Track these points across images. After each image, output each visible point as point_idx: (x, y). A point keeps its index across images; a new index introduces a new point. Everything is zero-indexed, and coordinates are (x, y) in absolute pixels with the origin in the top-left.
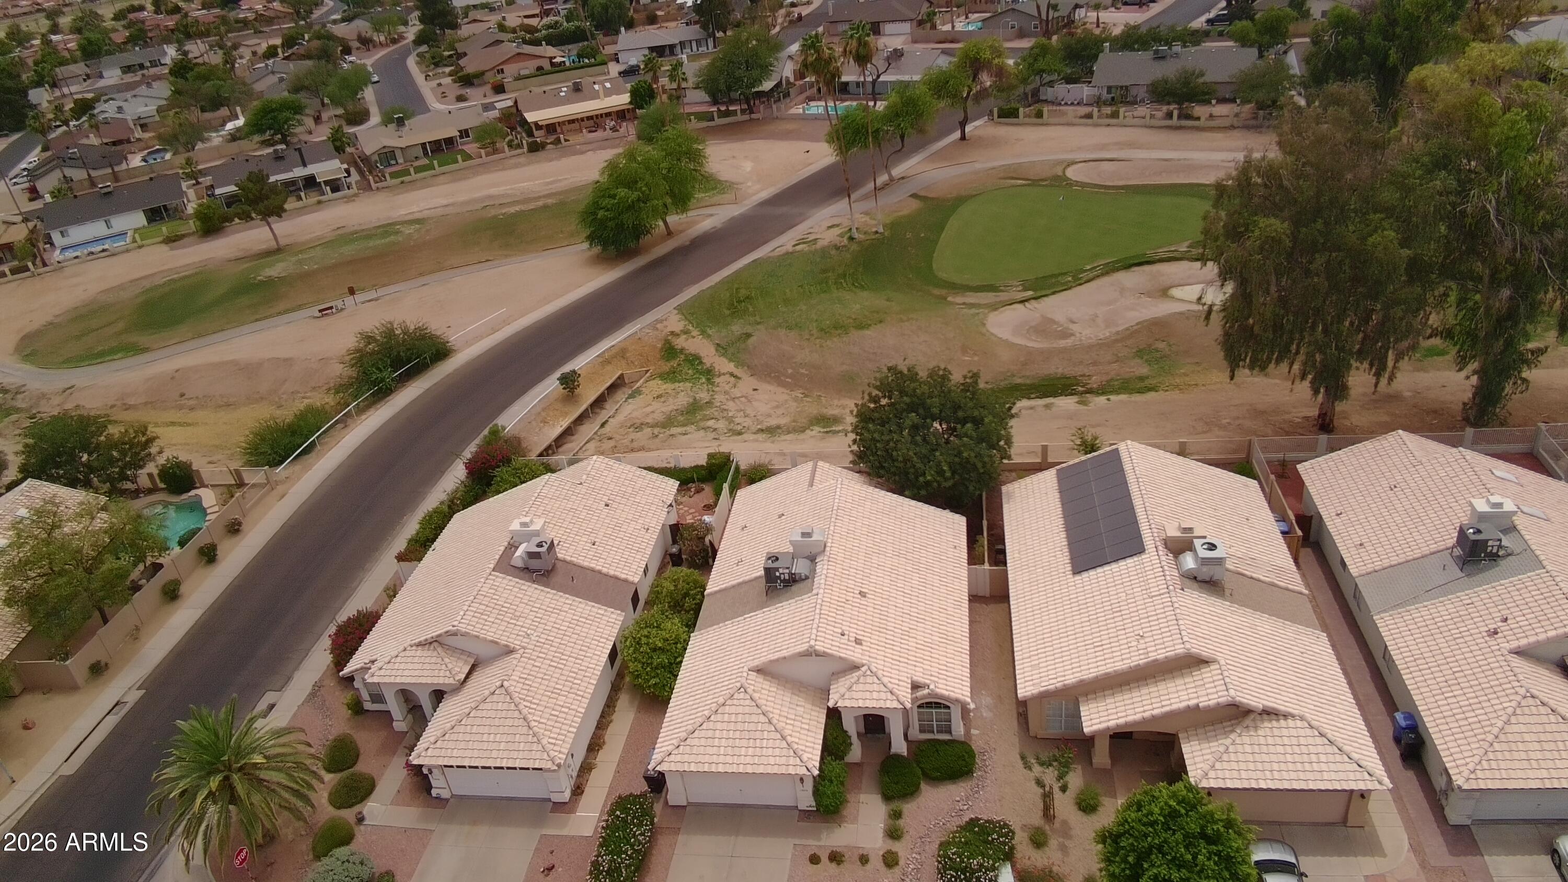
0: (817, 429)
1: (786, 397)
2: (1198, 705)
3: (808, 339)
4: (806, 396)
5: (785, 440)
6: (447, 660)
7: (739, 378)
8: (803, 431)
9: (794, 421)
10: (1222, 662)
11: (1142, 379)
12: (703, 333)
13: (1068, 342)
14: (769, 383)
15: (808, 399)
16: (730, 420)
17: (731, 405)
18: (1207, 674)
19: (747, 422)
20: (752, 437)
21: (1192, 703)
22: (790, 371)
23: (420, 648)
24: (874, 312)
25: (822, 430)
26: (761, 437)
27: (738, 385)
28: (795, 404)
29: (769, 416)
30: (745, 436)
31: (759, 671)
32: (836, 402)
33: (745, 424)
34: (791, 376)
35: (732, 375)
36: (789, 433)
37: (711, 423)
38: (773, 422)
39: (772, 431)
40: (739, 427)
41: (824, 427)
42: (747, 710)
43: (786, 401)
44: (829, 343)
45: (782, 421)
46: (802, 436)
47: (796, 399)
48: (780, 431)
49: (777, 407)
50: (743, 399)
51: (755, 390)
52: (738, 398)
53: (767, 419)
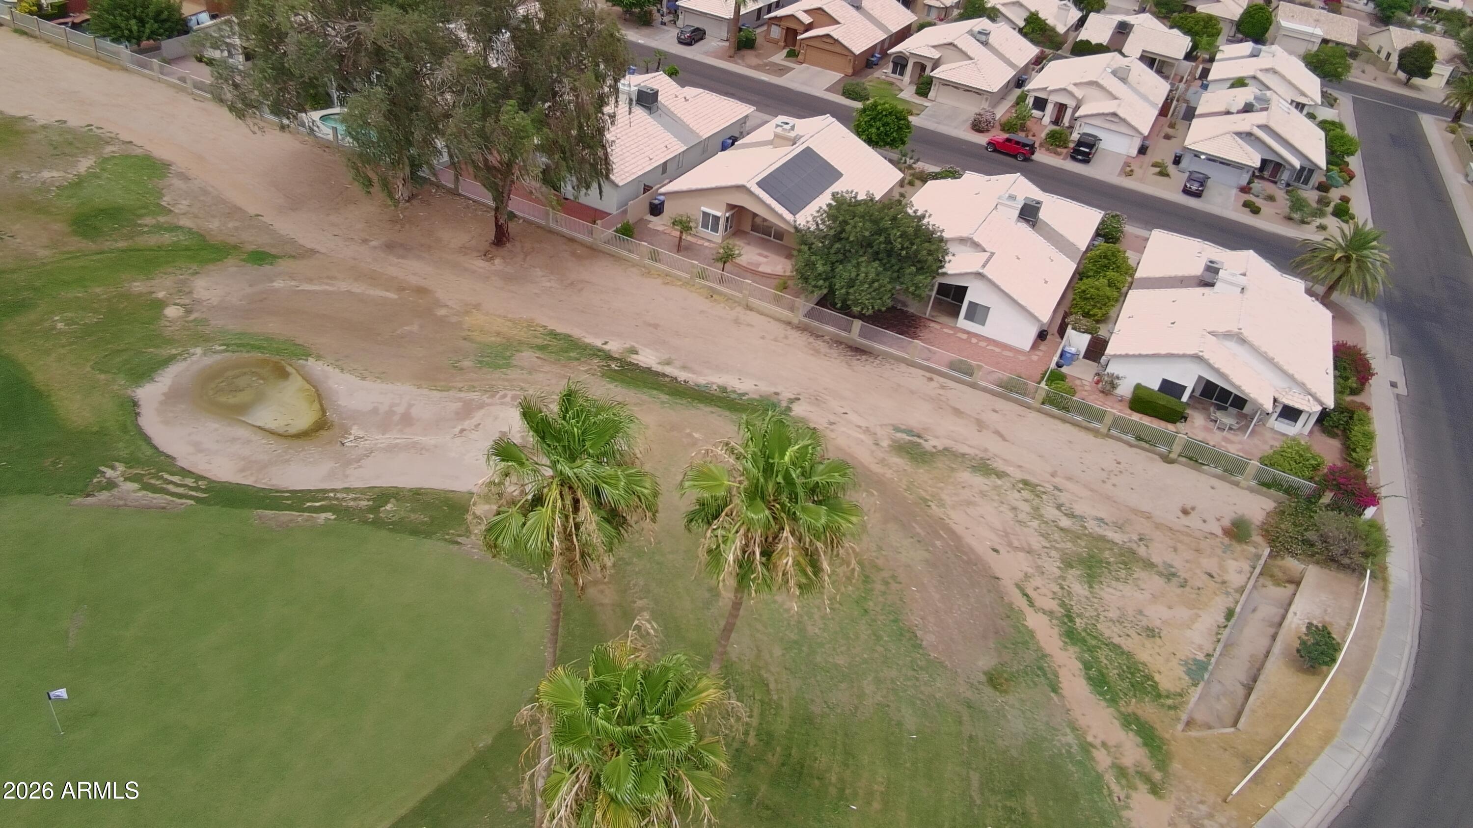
0: (928, 446)
1: (953, 514)
3: (894, 577)
4: (925, 500)
5: (969, 446)
7: (1018, 586)
8: (946, 449)
9: (953, 470)
14: (972, 550)
15: (923, 494)
16: (1036, 513)
17: (1036, 542)
19: (1014, 497)
20: (1010, 470)
22: (938, 543)
25: (921, 441)
26: (999, 465)
27: (1021, 575)
28: (944, 497)
29: (983, 494)
30: (1018, 475)
32: (889, 474)
33: (1017, 495)
34: (940, 537)
35: (1031, 603)
36: (963, 455)
37: (1065, 522)
38: (979, 481)
39: (984, 467)
40: (1026, 494)
41: (919, 444)
43: (953, 507)
45: (965, 476)
46: (949, 443)
47: (941, 504)
48: (974, 463)
49: (969, 503)
50: (1016, 544)
51: (996, 551)
52: (1022, 549)
53: (986, 488)
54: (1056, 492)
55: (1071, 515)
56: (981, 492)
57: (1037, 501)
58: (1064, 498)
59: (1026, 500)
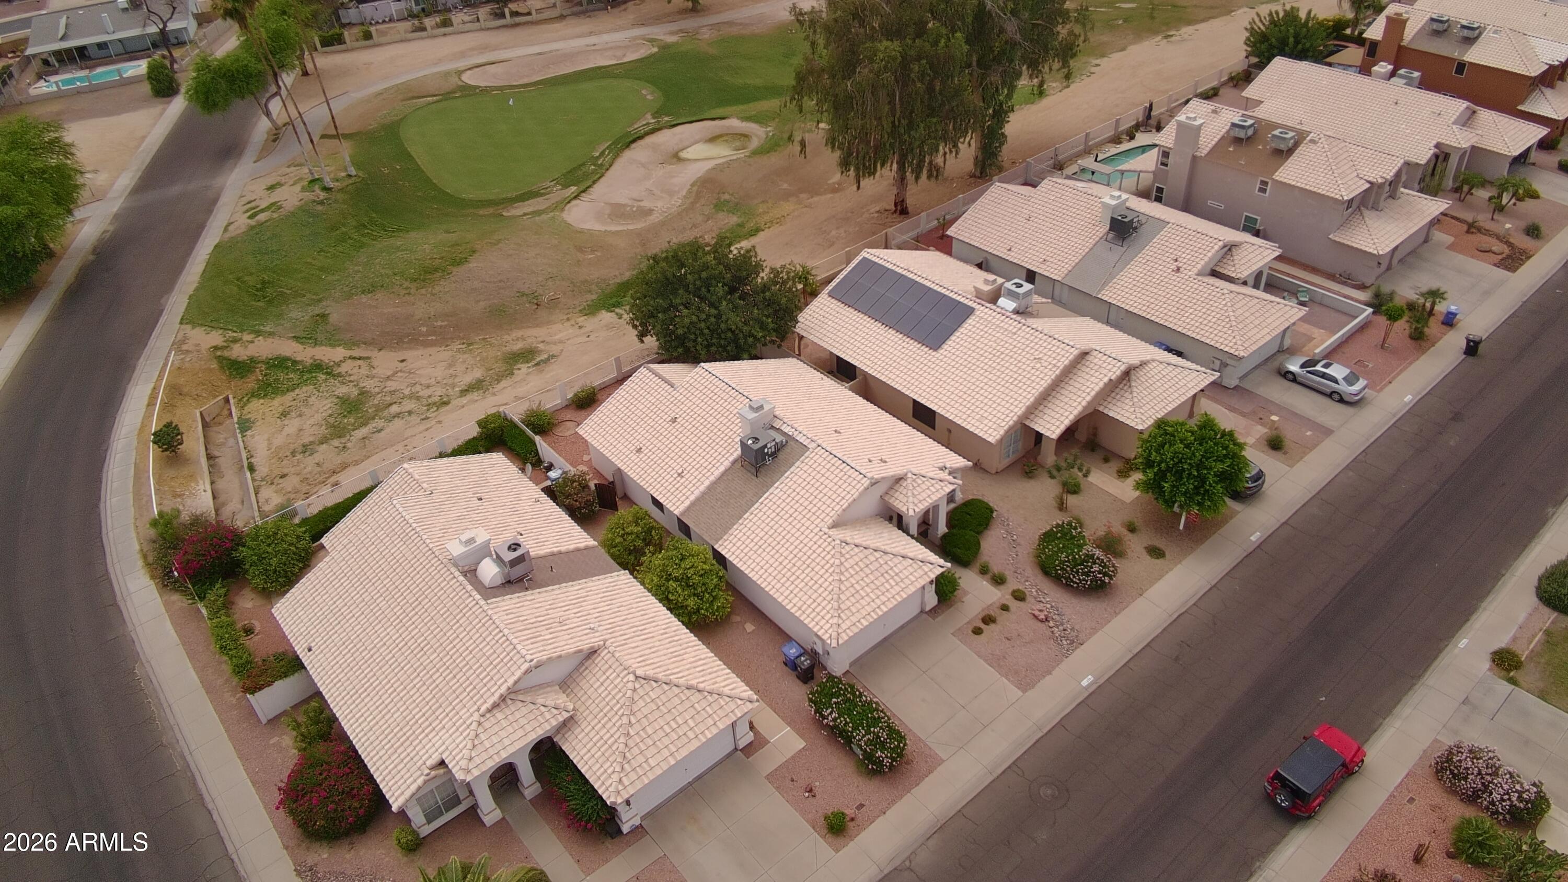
0: (522, 366)
1: (450, 353)
2: (1111, 380)
3: (409, 294)
4: (469, 344)
5: (506, 388)
6: (540, 700)
7: (368, 358)
8: (512, 374)
9: (488, 370)
10: (1098, 348)
11: (741, 225)
12: (258, 333)
13: (654, 218)
14: (410, 349)
15: (475, 346)
16: (414, 397)
17: (392, 385)
18: (1095, 359)
19: (439, 391)
20: (464, 400)
21: (1106, 380)
22: (424, 329)
23: (495, 711)
24: (453, 246)
25: (530, 365)
26: (474, 395)
27: (375, 364)
28: (467, 355)
29: (454, 376)
30: (454, 403)
31: (835, 525)
32: (508, 338)
33: (439, 393)
34: (429, 334)
35: (351, 358)
36: (499, 381)
37: (394, 409)
38: (468, 379)
39: (477, 386)
40: (436, 399)
41: (528, 362)
42: (861, 556)
43: (453, 356)
44: (437, 288)
45: (476, 375)
46: (516, 377)
47: (462, 351)
48: (486, 383)
49: (451, 365)
50: (400, 374)
51: (403, 361)
52: (393, 375)
53: (457, 380)
54: (424, 417)
55: (397, 415)
56: (456, 376)
57: (425, 402)
58: (414, 419)
59: (430, 396)
